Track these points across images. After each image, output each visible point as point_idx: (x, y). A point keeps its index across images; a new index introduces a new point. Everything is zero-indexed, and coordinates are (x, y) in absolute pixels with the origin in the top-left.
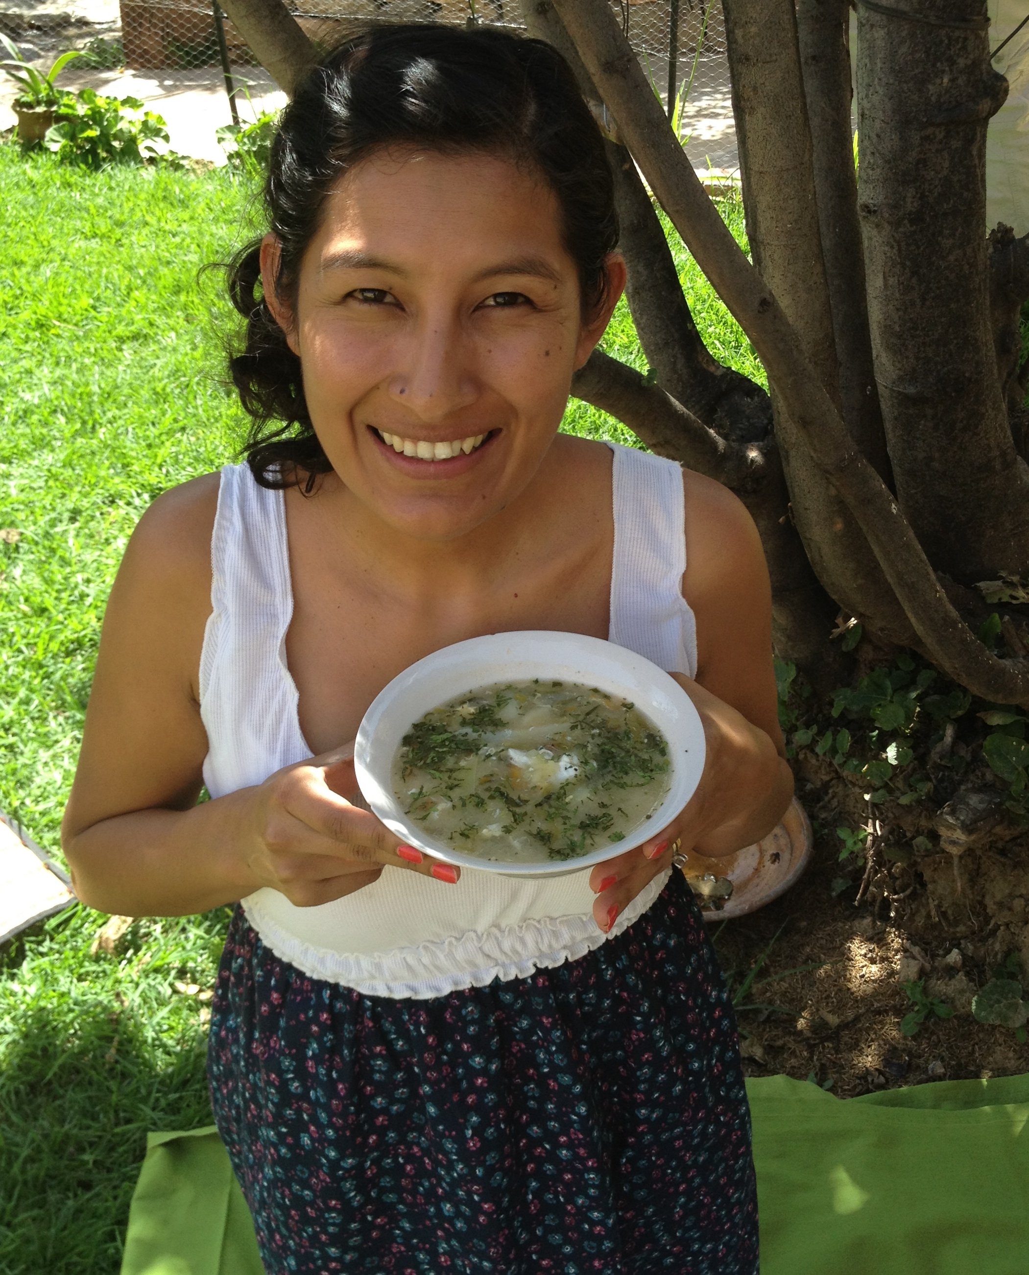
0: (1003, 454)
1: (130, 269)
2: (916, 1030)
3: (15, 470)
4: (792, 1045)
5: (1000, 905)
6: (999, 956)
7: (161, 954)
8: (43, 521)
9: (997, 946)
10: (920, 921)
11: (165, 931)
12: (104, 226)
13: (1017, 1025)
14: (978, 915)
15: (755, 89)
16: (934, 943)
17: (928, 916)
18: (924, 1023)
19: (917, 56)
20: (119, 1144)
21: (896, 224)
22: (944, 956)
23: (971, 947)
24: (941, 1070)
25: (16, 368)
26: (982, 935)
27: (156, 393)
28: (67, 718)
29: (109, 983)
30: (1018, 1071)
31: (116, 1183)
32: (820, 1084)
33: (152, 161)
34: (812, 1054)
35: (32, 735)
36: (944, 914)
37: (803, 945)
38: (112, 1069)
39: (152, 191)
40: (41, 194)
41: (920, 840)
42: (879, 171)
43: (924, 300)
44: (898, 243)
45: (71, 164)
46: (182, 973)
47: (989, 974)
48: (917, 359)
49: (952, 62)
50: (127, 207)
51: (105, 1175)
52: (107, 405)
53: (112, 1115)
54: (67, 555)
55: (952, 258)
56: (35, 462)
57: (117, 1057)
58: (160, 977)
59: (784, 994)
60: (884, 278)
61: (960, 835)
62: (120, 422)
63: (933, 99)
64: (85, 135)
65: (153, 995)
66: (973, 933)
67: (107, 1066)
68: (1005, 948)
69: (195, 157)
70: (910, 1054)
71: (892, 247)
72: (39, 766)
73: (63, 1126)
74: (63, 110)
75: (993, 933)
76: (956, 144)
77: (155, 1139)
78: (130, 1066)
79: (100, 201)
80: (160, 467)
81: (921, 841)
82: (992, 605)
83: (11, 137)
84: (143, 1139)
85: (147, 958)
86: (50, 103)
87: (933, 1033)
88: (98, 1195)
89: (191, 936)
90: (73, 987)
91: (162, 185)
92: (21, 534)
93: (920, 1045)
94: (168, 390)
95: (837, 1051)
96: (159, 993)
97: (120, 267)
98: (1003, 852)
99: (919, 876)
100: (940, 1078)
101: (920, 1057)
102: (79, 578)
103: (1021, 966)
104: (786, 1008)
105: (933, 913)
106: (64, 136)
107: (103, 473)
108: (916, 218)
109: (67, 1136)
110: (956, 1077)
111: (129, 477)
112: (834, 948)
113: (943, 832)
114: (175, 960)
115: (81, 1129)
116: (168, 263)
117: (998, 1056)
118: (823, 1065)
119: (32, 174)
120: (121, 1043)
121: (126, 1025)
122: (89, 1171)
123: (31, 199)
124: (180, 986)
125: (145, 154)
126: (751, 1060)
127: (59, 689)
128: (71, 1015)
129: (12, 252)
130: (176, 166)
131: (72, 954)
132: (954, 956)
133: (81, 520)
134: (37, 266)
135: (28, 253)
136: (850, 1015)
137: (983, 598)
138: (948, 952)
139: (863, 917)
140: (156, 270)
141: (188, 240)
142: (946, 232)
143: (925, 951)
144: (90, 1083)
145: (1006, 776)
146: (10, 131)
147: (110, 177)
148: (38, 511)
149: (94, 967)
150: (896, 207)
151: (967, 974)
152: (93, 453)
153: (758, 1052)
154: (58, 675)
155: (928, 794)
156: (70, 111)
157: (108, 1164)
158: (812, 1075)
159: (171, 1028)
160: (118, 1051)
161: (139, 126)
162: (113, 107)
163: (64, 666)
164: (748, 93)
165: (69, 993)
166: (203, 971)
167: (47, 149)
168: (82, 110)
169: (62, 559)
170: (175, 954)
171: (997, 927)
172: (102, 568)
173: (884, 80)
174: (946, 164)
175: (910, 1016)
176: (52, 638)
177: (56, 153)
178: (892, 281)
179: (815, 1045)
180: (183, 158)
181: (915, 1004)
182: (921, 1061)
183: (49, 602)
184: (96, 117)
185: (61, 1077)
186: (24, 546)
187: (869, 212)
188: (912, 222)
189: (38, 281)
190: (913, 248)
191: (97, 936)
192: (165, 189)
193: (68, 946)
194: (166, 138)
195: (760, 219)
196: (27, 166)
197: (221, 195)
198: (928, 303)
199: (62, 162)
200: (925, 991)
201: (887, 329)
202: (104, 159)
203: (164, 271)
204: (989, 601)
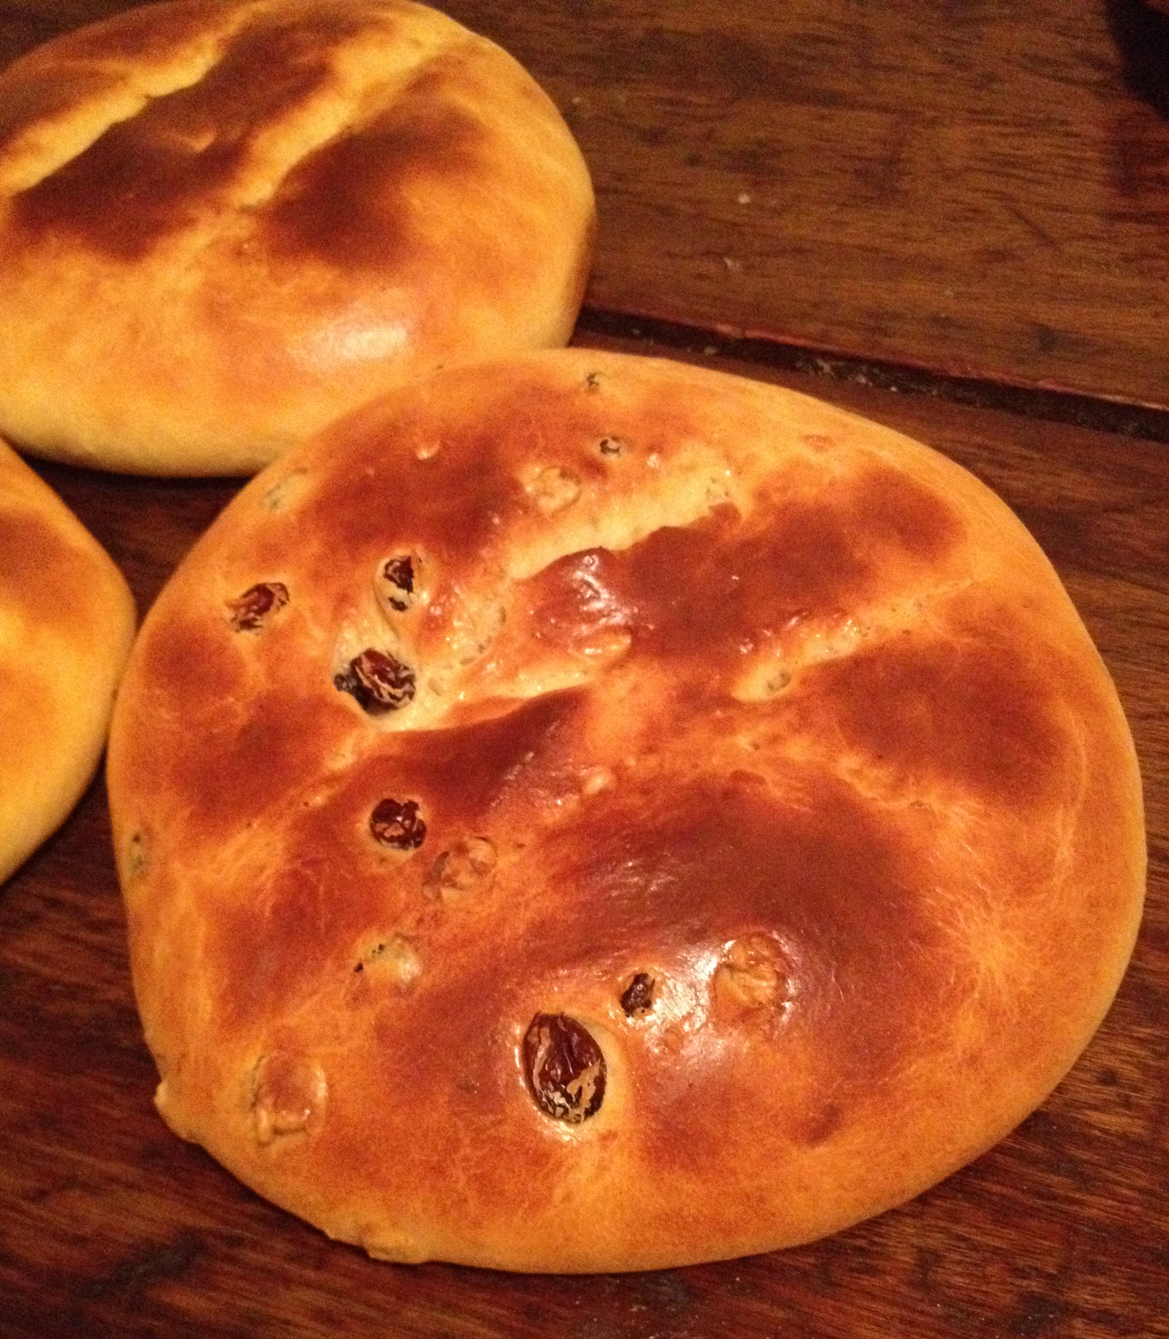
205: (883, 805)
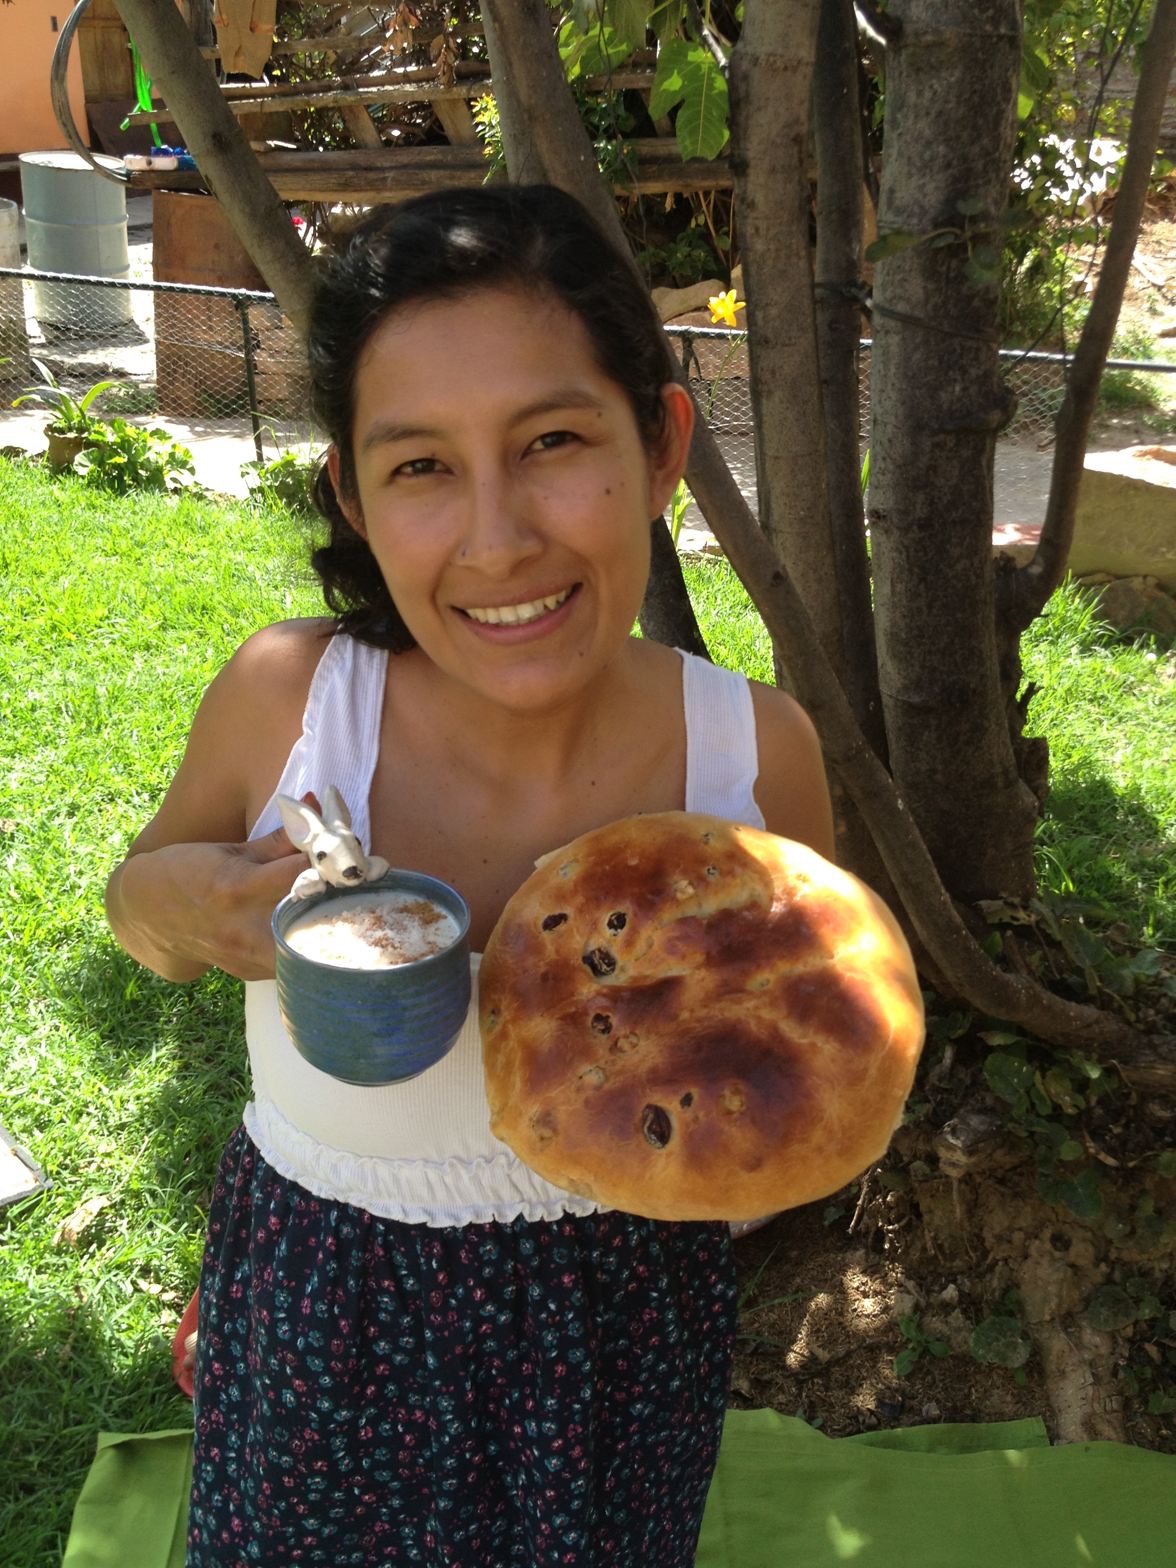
0: (1006, 772)
1: (146, 584)
2: (910, 1369)
3: (18, 764)
4: (780, 1381)
5: (999, 1238)
6: (997, 1294)
7: (125, 1249)
8: (41, 812)
9: (995, 1283)
10: (915, 1255)
11: (131, 1227)
12: (124, 545)
13: (1016, 1365)
14: (975, 1250)
15: (773, 372)
16: (930, 1279)
17: (924, 1249)
18: (918, 1362)
19: (930, 362)
20: (66, 1448)
21: (905, 530)
22: (940, 1292)
23: (968, 1283)
24: (935, 1412)
25: (27, 669)
26: (978, 1271)
27: (164, 700)
28: (48, 1006)
29: (70, 1277)
30: (1016, 1416)
31: (60, 1487)
32: (810, 1420)
33: (176, 491)
34: (800, 1390)
35: (10, 1020)
36: (940, 1247)
37: (793, 1275)
38: (65, 1367)
39: (173, 516)
40: (66, 513)
41: (918, 1164)
42: (889, 476)
43: (930, 606)
44: (907, 548)
45: (97, 488)
46: (145, 1271)
47: (986, 1312)
48: (923, 667)
49: (964, 371)
50: (148, 531)
51: (50, 1479)
52: (114, 709)
53: (61, 1416)
54: (62, 847)
55: (959, 567)
56: (39, 758)
57: (72, 1354)
58: (122, 1275)
59: (772, 1326)
60: (892, 585)
61: (961, 1158)
62: (126, 725)
63: (945, 407)
64: (113, 461)
65: (114, 1292)
66: (970, 1268)
67: (61, 1363)
68: (1003, 1285)
69: (218, 491)
70: (903, 1394)
71: (901, 553)
72: (15, 1052)
73: (9, 1424)
74: (93, 437)
75: (991, 1268)
76: (966, 453)
77: (106, 1439)
78: (84, 1366)
79: (122, 523)
80: (162, 768)
81: (919, 1166)
82: (993, 925)
83: (42, 461)
84: (94, 1441)
85: (110, 1254)
86: (81, 430)
87: (928, 1373)
88: (40, 1500)
89: (158, 1232)
90: (31, 1279)
91: (185, 512)
92: (18, 825)
93: (913, 1385)
94: (175, 697)
95: (827, 1388)
96: (120, 1290)
97: (138, 583)
98: (1002, 1181)
99: (915, 1208)
100: (935, 1420)
101: (913, 1398)
102: (72, 869)
103: (1020, 1304)
104: (775, 1340)
105: (929, 1244)
106: (91, 462)
107: (104, 771)
108: (925, 525)
109: (13, 1433)
110: (951, 1420)
111: (130, 775)
112: (826, 1280)
113: (943, 1153)
114: (139, 1255)
115: (27, 1427)
116: (185, 582)
117: (995, 1399)
118: (811, 1402)
119: (57, 493)
120: (76, 1340)
121: (83, 1322)
122: (33, 1474)
123: (56, 517)
124: (143, 1284)
125: (170, 485)
126: (737, 1393)
127: (42, 975)
128: (27, 1308)
129: (32, 563)
130: (200, 497)
131: (33, 1244)
132: (951, 1292)
133: (79, 814)
134: (56, 578)
135: (49, 565)
136: (841, 1351)
137: (984, 919)
138: (944, 1288)
139: (856, 1249)
140: (172, 586)
141: (206, 563)
142: (954, 540)
143: (921, 1286)
144: (41, 1380)
145: (1007, 1098)
146: (41, 455)
147: (135, 502)
148: (36, 804)
149: (54, 1260)
150: (905, 512)
151: (964, 1312)
152: (97, 753)
153: (743, 1385)
154: (42, 963)
155: (926, 1116)
156: (100, 438)
157: (53, 1468)
158: (800, 1411)
159: (130, 1328)
160: (73, 1348)
161: (166, 458)
162: (142, 438)
163: (48, 954)
164: (766, 376)
165: (27, 1283)
166: (167, 1271)
167: (75, 473)
168: (111, 437)
169: (56, 850)
170: (138, 1251)
171: (995, 1263)
172: (96, 860)
173: (898, 385)
174: (956, 472)
175: (904, 1354)
176: (38, 925)
177: (83, 477)
178: (900, 587)
179: (804, 1381)
180: (207, 489)
181: (909, 1340)
182: (915, 1403)
183: (40, 892)
184: (125, 445)
185: (11, 1372)
186: (20, 836)
187: (879, 517)
188: (921, 527)
189: (55, 591)
190: (921, 554)
191: (59, 1227)
192: (188, 515)
193: (30, 1236)
194: (192, 471)
195: (773, 505)
196: (55, 488)
197: (241, 525)
198: (934, 611)
199: (89, 485)
200: (920, 1327)
201: (893, 636)
202: (130, 486)
203: (180, 588)
204: (990, 921)
205: (797, 1040)
